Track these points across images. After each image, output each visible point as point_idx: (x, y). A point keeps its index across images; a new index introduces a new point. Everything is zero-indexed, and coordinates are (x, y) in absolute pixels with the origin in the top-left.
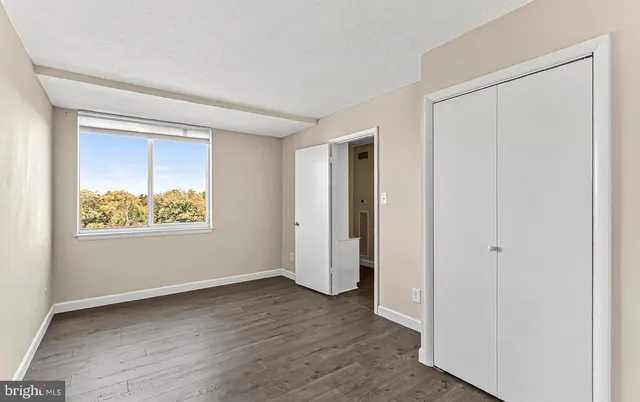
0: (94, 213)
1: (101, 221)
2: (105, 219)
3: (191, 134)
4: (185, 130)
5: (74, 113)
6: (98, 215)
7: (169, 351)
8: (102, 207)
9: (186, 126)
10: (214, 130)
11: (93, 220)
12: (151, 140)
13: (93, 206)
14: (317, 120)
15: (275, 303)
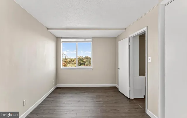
0: (82, 62)
1: (83, 64)
2: (84, 64)
3: (87, 40)
4: (85, 39)
5: (60, 38)
6: (83, 62)
7: (70, 104)
8: (84, 61)
9: (85, 38)
10: (93, 38)
11: (82, 64)
12: (77, 43)
13: (82, 60)
14: (126, 29)
15: (107, 96)
